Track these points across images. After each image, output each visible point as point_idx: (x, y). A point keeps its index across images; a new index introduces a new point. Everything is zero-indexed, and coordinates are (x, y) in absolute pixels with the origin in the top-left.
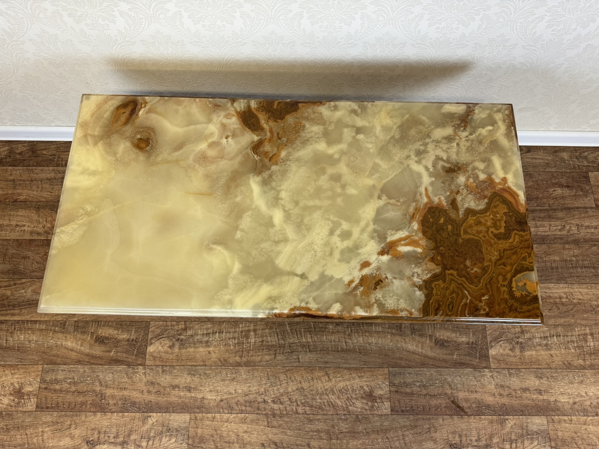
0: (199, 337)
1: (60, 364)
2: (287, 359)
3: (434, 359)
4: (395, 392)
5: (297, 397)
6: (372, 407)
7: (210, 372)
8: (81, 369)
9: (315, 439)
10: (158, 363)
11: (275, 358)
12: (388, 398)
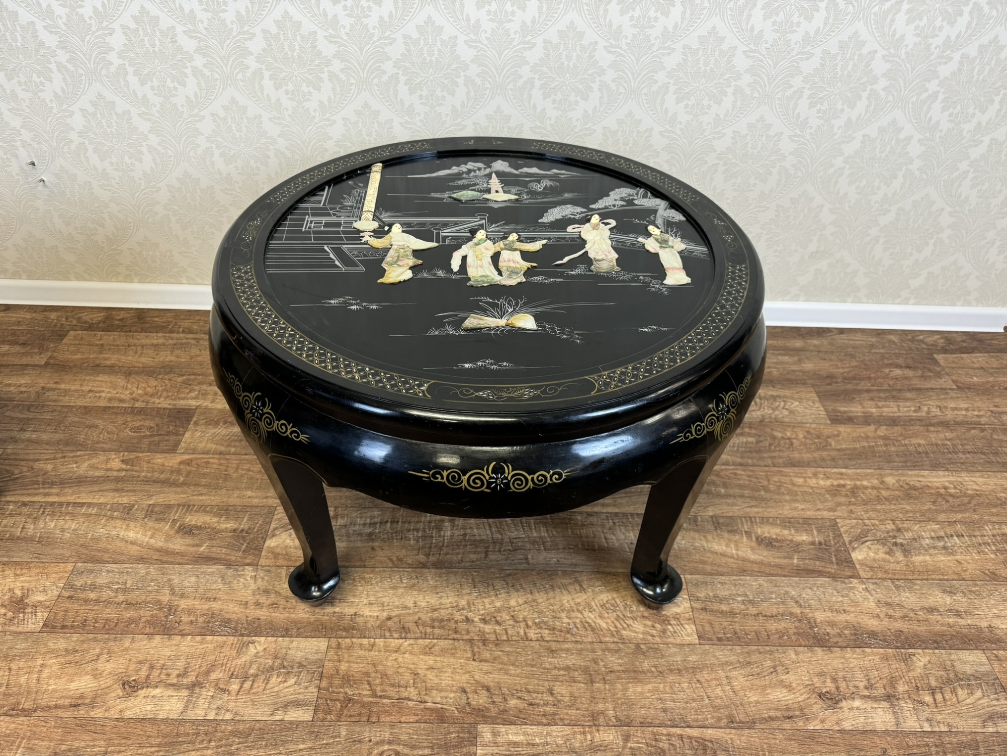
0: (357, 528)
1: (108, 562)
2: (507, 559)
3: (761, 563)
4: (702, 609)
5: (526, 614)
6: (664, 631)
7: (371, 575)
8: (142, 569)
9: (562, 682)
10: (281, 562)
11: (485, 558)
12: (690, 619)
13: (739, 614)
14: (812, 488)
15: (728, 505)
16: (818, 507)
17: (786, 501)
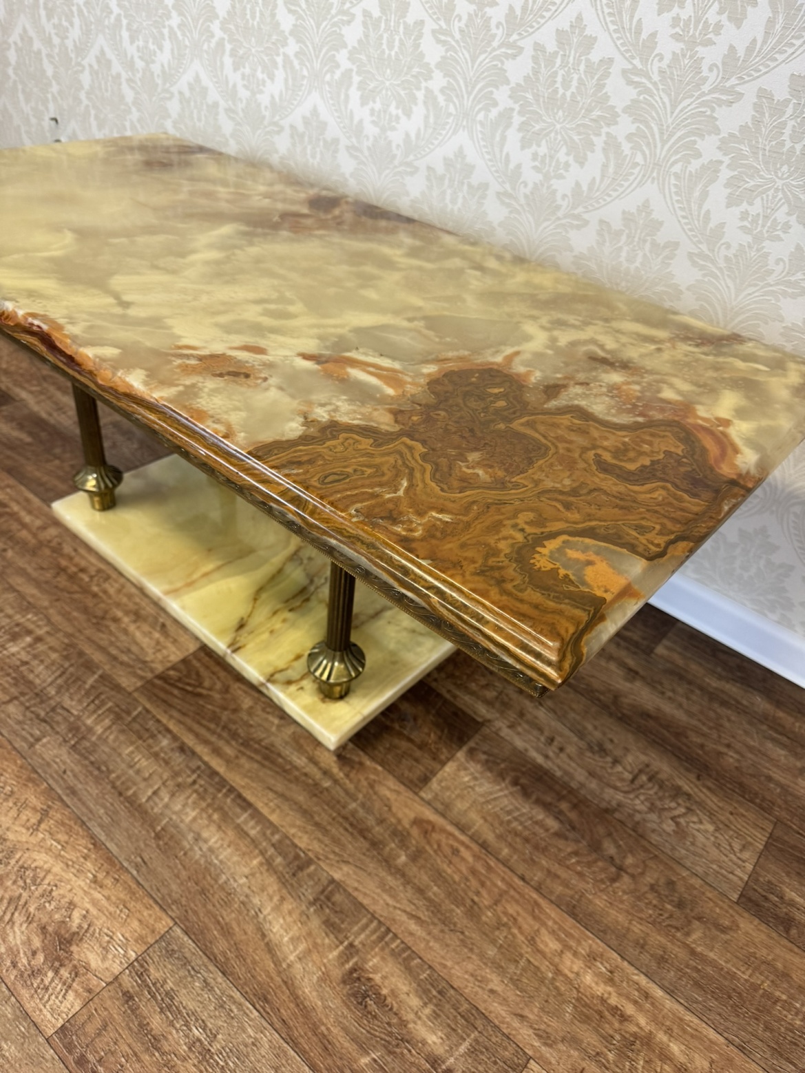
3: (305, 1012)
4: (125, 994)
6: (35, 974)
12: (89, 991)
13: (163, 1054)
14: (558, 972)
15: (383, 885)
16: (526, 1012)
17: (482, 956)
